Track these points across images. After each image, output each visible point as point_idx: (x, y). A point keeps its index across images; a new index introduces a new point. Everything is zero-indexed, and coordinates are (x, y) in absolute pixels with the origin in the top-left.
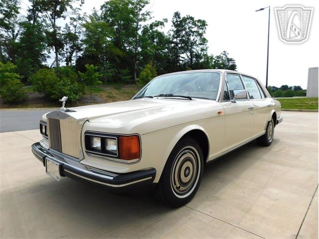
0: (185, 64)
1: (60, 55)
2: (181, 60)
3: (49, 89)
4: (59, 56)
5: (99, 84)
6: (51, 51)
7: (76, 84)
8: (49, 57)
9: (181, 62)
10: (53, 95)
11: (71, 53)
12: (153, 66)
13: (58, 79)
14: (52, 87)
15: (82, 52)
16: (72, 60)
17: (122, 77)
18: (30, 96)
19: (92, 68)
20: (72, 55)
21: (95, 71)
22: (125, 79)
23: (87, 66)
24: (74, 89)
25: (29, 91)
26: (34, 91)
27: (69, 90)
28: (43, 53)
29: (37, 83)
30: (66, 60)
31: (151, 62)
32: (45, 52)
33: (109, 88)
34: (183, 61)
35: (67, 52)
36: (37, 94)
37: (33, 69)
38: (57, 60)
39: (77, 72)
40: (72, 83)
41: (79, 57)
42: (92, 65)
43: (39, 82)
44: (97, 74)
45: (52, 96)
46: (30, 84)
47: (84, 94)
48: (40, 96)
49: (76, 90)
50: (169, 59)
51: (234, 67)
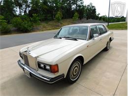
0: (74, 10)
1: (21, 9)
2: (72, 8)
3: (19, 26)
5: (39, 22)
8: (17, 11)
10: (21, 28)
12: (61, 12)
13: (22, 21)
18: (12, 29)
20: (26, 10)
21: (37, 16)
22: (49, 19)
24: (29, 25)
25: (11, 27)
29: (14, 23)
32: (15, 9)
33: (43, 23)
35: (24, 8)
36: (14, 28)
37: (11, 17)
38: (20, 12)
40: (28, 22)
41: (30, 10)
42: (35, 14)
46: (11, 23)
47: (33, 27)
50: (67, 9)
51: (95, 9)
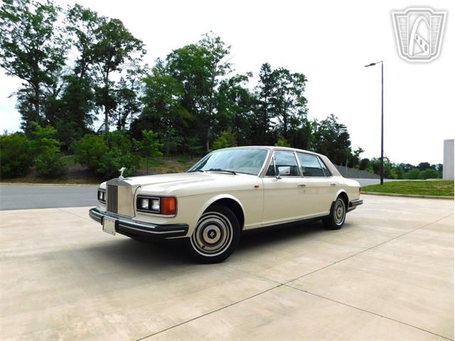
0: (276, 132)
1: (111, 116)
2: (271, 126)
3: (95, 161)
4: (109, 117)
5: (159, 156)
6: (100, 111)
7: (129, 155)
8: (96, 119)
9: (271, 128)
10: (98, 168)
11: (125, 115)
12: (232, 133)
13: (107, 148)
14: (99, 158)
15: (139, 114)
16: (126, 123)
17: (190, 148)
18: (70, 169)
19: (150, 135)
20: (126, 117)
21: (155, 139)
22: (195, 150)
23: (144, 132)
24: (126, 161)
25: (69, 162)
26: (76, 162)
27: (120, 163)
28: (90, 113)
29: (81, 152)
30: (118, 124)
31: (230, 129)
32: (92, 112)
33: (171, 161)
34: (273, 127)
35: (120, 113)
36: (79, 167)
37: (75, 134)
38: (106, 122)
39: (131, 139)
40: (124, 153)
41: (136, 119)
42: (151, 132)
43: (83, 151)
44: (156, 143)
45: (99, 170)
46: (71, 153)
47: (139, 168)
48: (82, 169)
49: (128, 162)
50: (255, 125)
51: (346, 135)
